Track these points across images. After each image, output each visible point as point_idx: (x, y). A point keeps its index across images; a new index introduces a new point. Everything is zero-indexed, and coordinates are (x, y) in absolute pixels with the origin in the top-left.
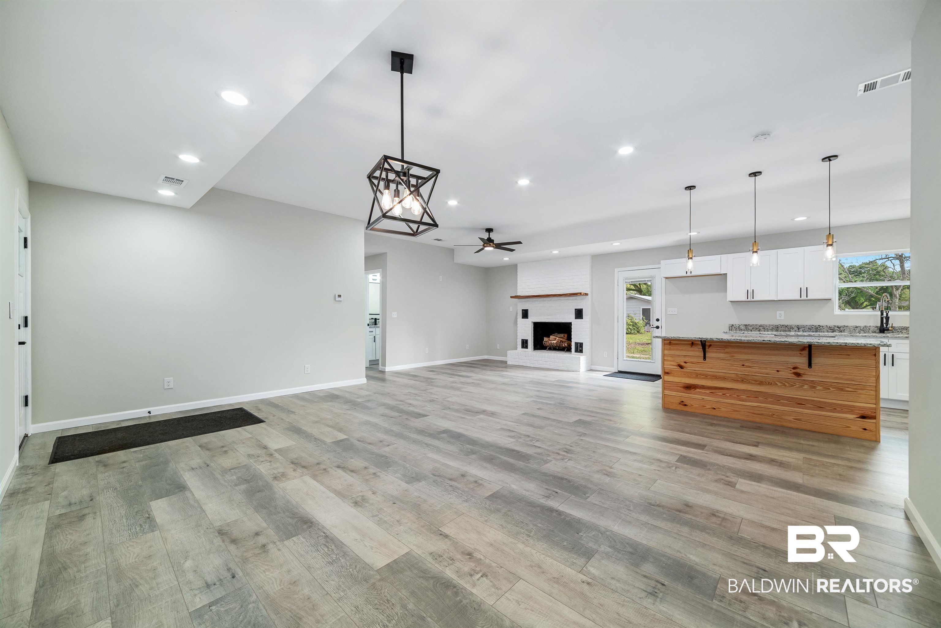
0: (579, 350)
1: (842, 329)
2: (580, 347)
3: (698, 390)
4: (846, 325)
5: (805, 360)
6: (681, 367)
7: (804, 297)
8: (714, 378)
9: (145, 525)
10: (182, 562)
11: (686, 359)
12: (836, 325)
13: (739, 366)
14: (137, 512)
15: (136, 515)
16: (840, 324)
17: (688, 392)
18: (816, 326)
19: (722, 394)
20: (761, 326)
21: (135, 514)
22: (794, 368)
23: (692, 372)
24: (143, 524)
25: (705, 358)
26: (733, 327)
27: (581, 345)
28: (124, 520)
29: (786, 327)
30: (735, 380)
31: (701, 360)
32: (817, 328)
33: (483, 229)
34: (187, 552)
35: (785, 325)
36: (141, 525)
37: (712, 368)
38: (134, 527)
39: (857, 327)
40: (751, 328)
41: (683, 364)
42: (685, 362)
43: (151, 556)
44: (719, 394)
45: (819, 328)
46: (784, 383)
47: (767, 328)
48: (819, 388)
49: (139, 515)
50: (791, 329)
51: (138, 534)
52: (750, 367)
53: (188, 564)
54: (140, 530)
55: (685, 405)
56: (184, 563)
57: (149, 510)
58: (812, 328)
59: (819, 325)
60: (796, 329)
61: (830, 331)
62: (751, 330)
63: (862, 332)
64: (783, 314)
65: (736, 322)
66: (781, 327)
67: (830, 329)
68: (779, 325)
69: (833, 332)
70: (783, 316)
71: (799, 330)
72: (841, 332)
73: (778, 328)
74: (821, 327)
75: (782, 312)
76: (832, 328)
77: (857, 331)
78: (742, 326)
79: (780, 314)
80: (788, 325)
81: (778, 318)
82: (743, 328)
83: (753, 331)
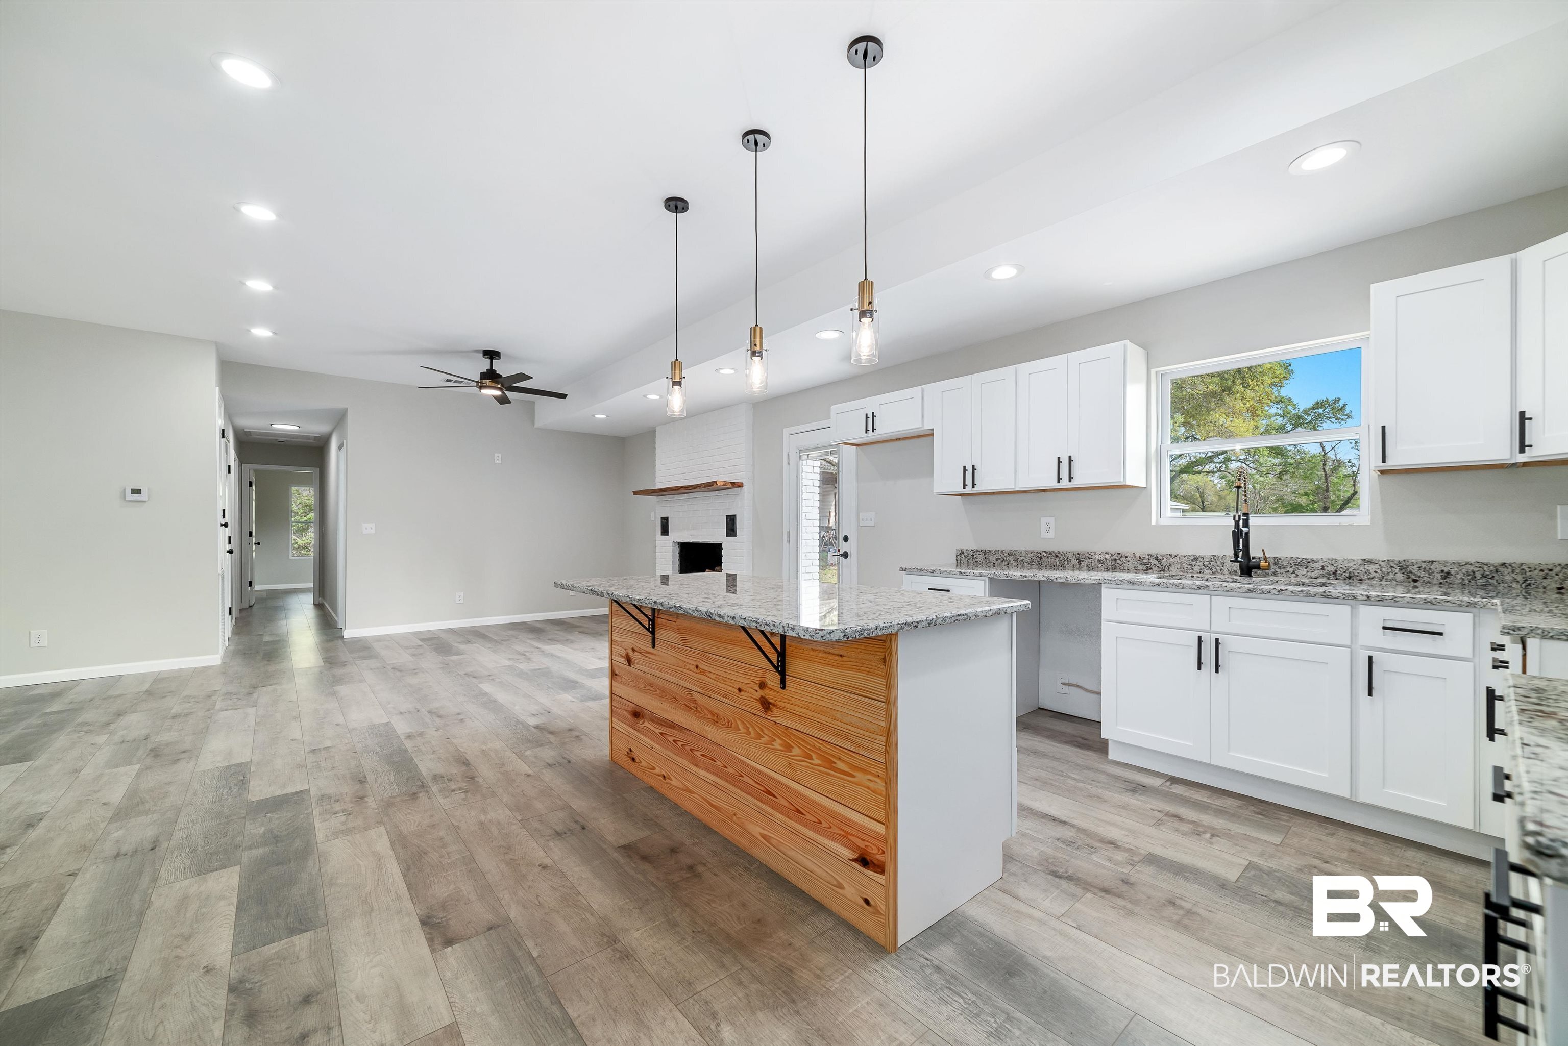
1: (1165, 563)
3: (646, 723)
4: (1174, 554)
5: (767, 666)
6: (629, 661)
7: (1065, 483)
8: (664, 697)
11: (636, 643)
12: (1154, 552)
13: (692, 668)
16: (1162, 552)
17: (636, 725)
18: (1112, 555)
19: (674, 741)
20: (1012, 555)
22: (762, 686)
23: (640, 677)
25: (653, 643)
26: (963, 556)
29: (1057, 556)
30: (686, 706)
31: (650, 648)
32: (1115, 560)
33: (477, 351)
35: (1054, 552)
37: (661, 670)
39: (1196, 559)
40: (992, 559)
41: (630, 653)
42: (633, 651)
44: (670, 739)
45: (1118, 561)
46: (748, 725)
47: (1022, 558)
48: (795, 750)
50: (1066, 563)
52: (703, 672)
55: (634, 759)
58: (1106, 559)
59: (1119, 554)
60: (1076, 562)
61: (1140, 567)
62: (994, 564)
63: (1207, 571)
64: (1052, 525)
65: (970, 545)
66: (1048, 557)
67: (1141, 564)
68: (1044, 553)
69: (1147, 570)
70: (1052, 530)
71: (1080, 564)
72: (1164, 570)
73: (1042, 558)
74: (1123, 559)
75: (1051, 521)
76: (1145, 561)
77: (1197, 569)
78: (978, 552)
79: (1047, 524)
80: (1059, 553)
81: (1044, 535)
82: (980, 558)
83: (996, 565)
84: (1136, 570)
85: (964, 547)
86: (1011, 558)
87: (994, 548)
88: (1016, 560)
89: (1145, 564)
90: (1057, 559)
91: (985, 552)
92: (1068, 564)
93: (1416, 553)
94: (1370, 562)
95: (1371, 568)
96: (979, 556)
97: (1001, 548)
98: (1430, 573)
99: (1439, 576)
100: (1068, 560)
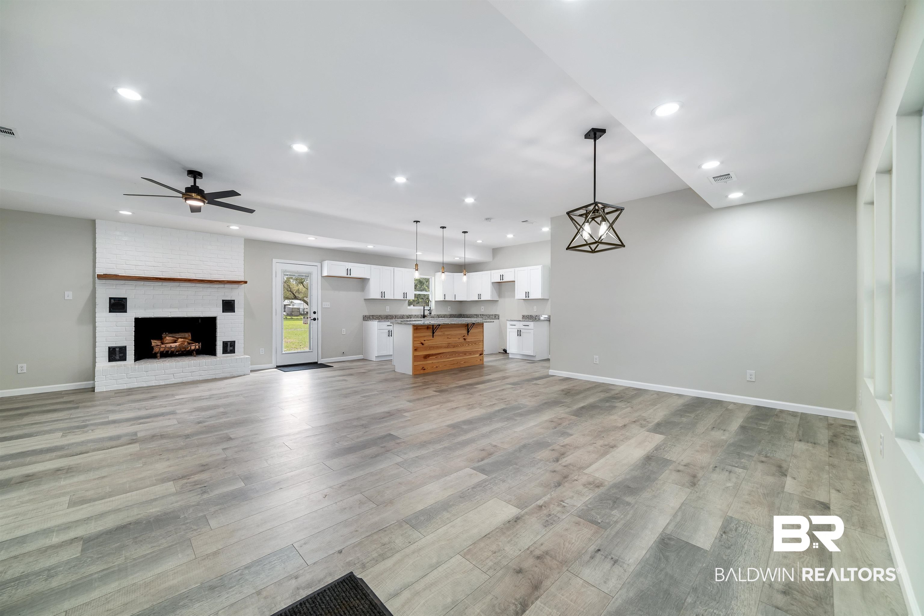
0: (229, 351)
1: (411, 316)
2: (231, 346)
3: (430, 357)
5: (465, 332)
6: (422, 344)
8: (437, 348)
9: (732, 528)
10: (732, 487)
11: (425, 339)
13: (446, 339)
14: (729, 548)
15: (732, 545)
16: (410, 314)
17: (426, 360)
19: (440, 357)
21: (732, 548)
22: (464, 336)
23: (427, 347)
24: (734, 529)
25: (433, 337)
26: (366, 317)
27: (233, 344)
28: (746, 548)
30: (445, 347)
31: (432, 338)
34: (724, 490)
35: (390, 315)
36: (736, 530)
37: (436, 342)
38: (742, 533)
40: (375, 318)
41: (423, 342)
42: (424, 341)
43: (746, 503)
46: (461, 344)
47: (383, 317)
48: (470, 344)
49: (730, 543)
51: (744, 524)
52: (450, 338)
53: (729, 484)
54: (739, 526)
55: (425, 369)
56: (731, 486)
57: (717, 541)
58: (401, 316)
65: (367, 314)
68: (388, 315)
70: (389, 310)
71: (396, 318)
72: (411, 318)
73: (387, 317)
74: (404, 316)
77: (416, 317)
78: (371, 316)
79: (388, 308)
81: (387, 311)
82: (371, 318)
85: (366, 315)
86: (380, 317)
87: (375, 314)
88: (381, 318)
89: (407, 317)
90: (391, 317)
91: (373, 316)
93: (439, 313)
94: (435, 315)
95: (435, 316)
99: (440, 316)
100: (393, 317)
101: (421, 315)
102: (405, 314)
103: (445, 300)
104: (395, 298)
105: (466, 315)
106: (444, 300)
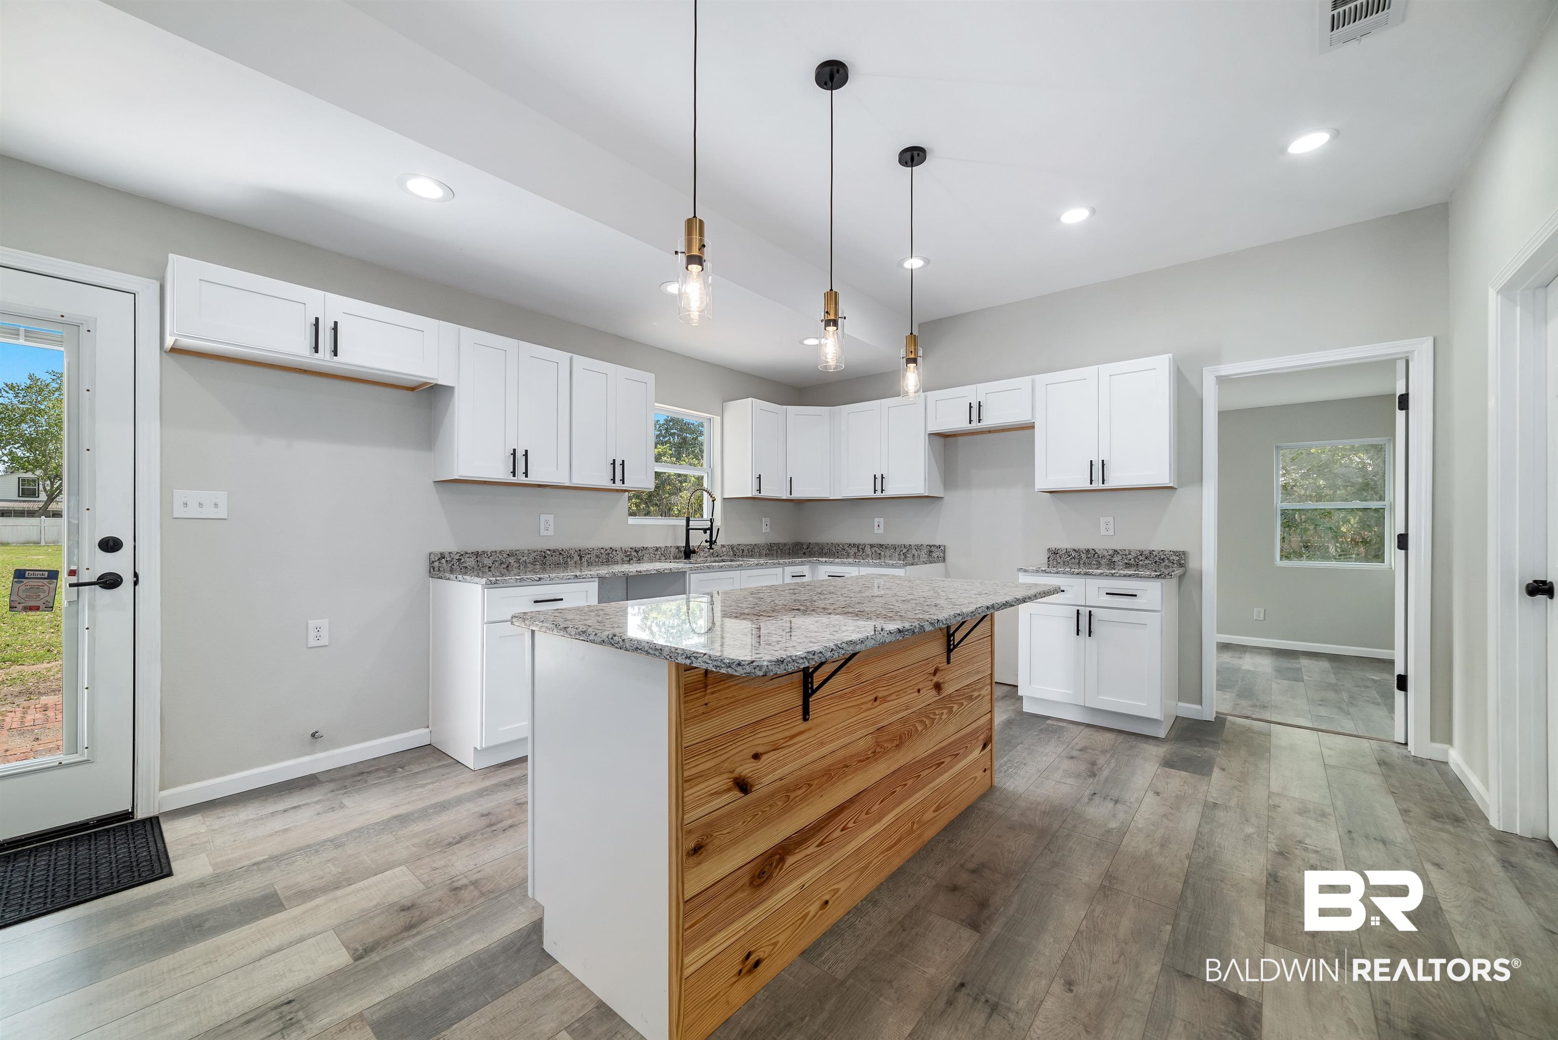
1: (640, 554)
3: (790, 860)
5: (941, 650)
6: (745, 786)
7: (618, 484)
8: (827, 781)
11: (759, 741)
12: (633, 546)
13: (869, 705)
16: (638, 545)
17: (764, 891)
18: (606, 550)
19: (842, 830)
20: (513, 555)
22: (935, 672)
23: (775, 793)
25: (806, 716)
26: (443, 561)
29: (560, 554)
30: (863, 761)
31: (800, 722)
32: (609, 554)
35: (558, 550)
37: (822, 744)
39: (657, 550)
40: (488, 562)
41: (747, 769)
42: (756, 756)
44: (835, 835)
46: (924, 720)
47: (524, 558)
50: (569, 560)
52: (885, 699)
55: (758, 963)
58: (602, 554)
59: (611, 548)
60: (577, 558)
61: (625, 559)
62: (490, 567)
63: (663, 558)
64: (551, 522)
65: (450, 546)
66: (552, 556)
67: (626, 556)
68: (548, 552)
69: (629, 561)
70: (551, 528)
71: (581, 559)
72: (640, 560)
73: (545, 557)
74: (614, 553)
75: (551, 518)
76: (629, 553)
77: (658, 557)
78: (467, 555)
79: (547, 521)
80: (563, 550)
81: (543, 533)
82: (470, 562)
83: (492, 569)
84: (623, 562)
85: (443, 552)
86: (512, 560)
87: (488, 549)
88: (517, 561)
90: (561, 557)
91: (477, 554)
92: (571, 561)
94: (724, 547)
95: (724, 549)
96: (468, 560)
97: (499, 549)
98: (738, 549)
99: (741, 551)
100: (571, 557)
101: (678, 548)
102: (616, 545)
103: (759, 495)
104: (577, 481)
105: (818, 544)
106: (755, 494)
